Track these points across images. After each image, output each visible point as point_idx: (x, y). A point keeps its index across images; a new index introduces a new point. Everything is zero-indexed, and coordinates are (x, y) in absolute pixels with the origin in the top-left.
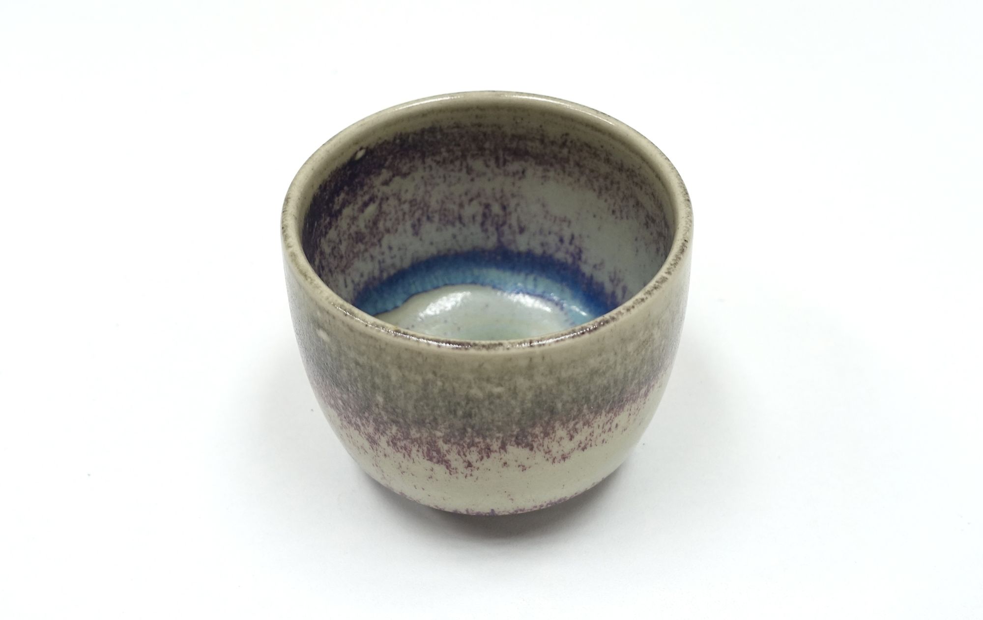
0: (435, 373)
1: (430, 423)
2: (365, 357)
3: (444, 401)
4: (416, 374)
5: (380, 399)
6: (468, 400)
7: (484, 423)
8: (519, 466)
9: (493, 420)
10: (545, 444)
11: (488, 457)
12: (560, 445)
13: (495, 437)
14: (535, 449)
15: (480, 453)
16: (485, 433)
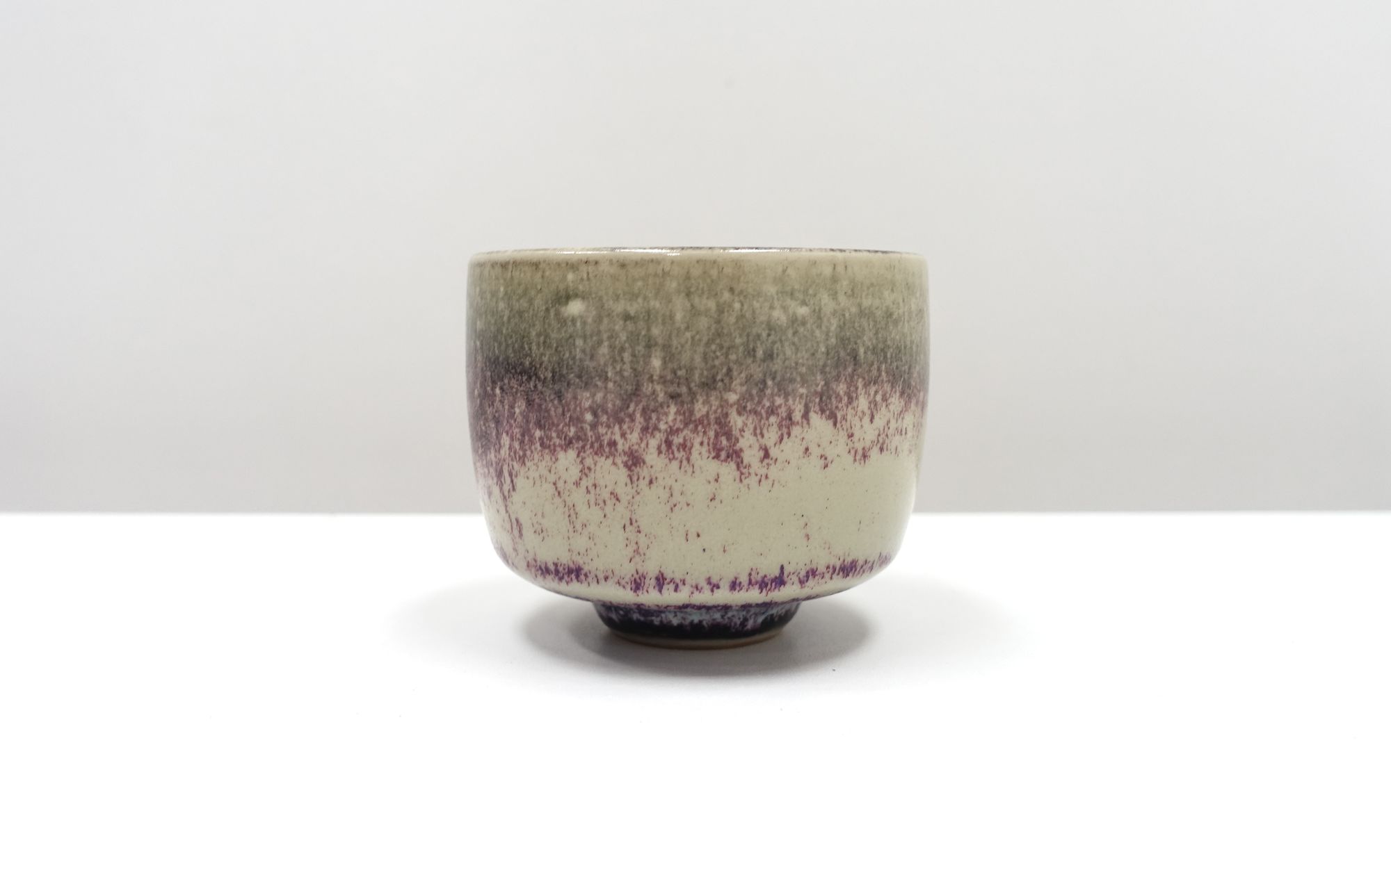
0: (732, 290)
1: (722, 380)
2: (640, 300)
3: (741, 336)
4: (708, 298)
5: (656, 363)
6: (770, 330)
7: (786, 368)
8: (822, 456)
9: (797, 363)
10: (849, 417)
11: (789, 434)
12: (862, 426)
13: (797, 394)
14: (838, 425)
15: (780, 426)
16: (788, 387)
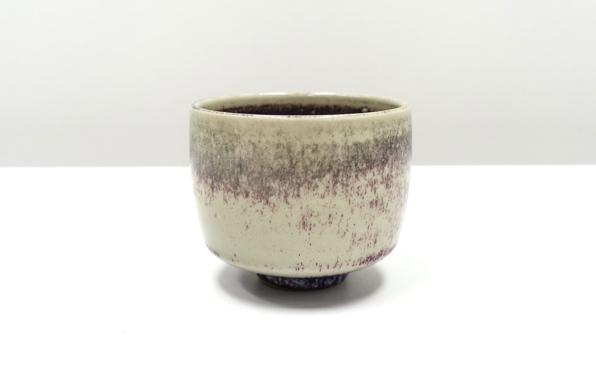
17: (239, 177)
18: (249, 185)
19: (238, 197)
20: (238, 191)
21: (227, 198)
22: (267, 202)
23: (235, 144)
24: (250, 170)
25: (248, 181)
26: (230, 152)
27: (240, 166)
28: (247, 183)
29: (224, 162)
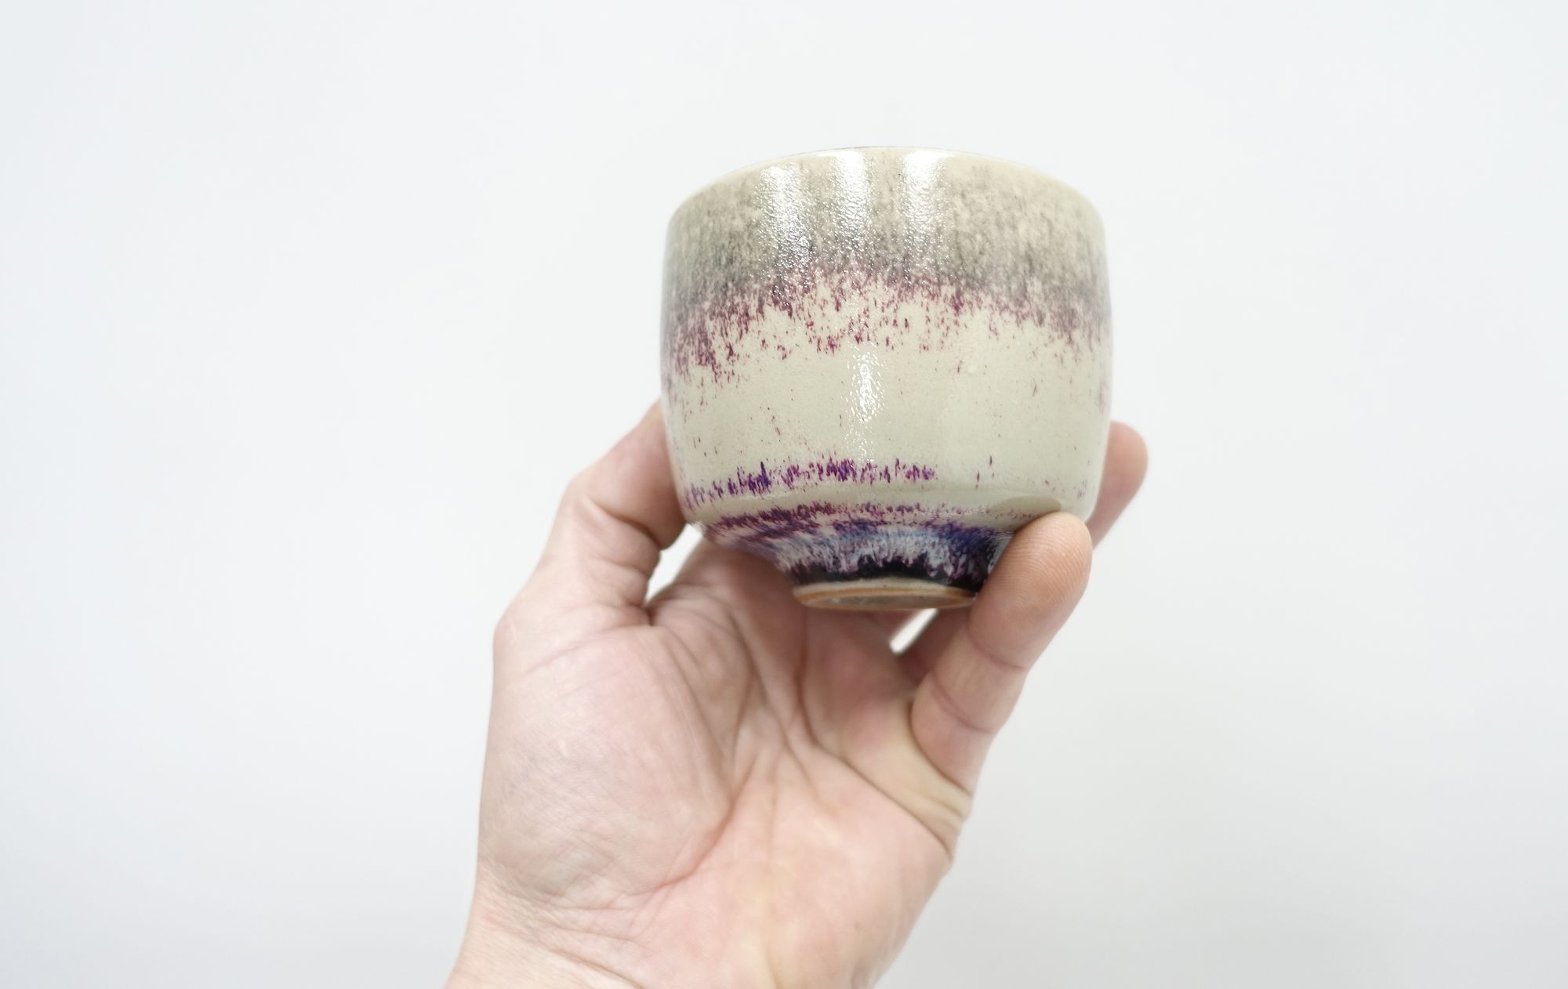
6: (731, 238)
7: (742, 268)
8: (779, 347)
9: (751, 263)
10: (806, 306)
11: (747, 329)
12: (824, 315)
13: (752, 290)
14: (794, 315)
15: (739, 324)
16: (744, 285)
17: (1028, 282)
18: (1046, 299)
19: (1023, 322)
20: (1025, 311)
21: (999, 326)
22: (1070, 339)
23: (1017, 214)
24: (1046, 271)
25: (1044, 291)
26: (1008, 230)
27: (1029, 260)
28: (1043, 295)
29: (995, 249)
